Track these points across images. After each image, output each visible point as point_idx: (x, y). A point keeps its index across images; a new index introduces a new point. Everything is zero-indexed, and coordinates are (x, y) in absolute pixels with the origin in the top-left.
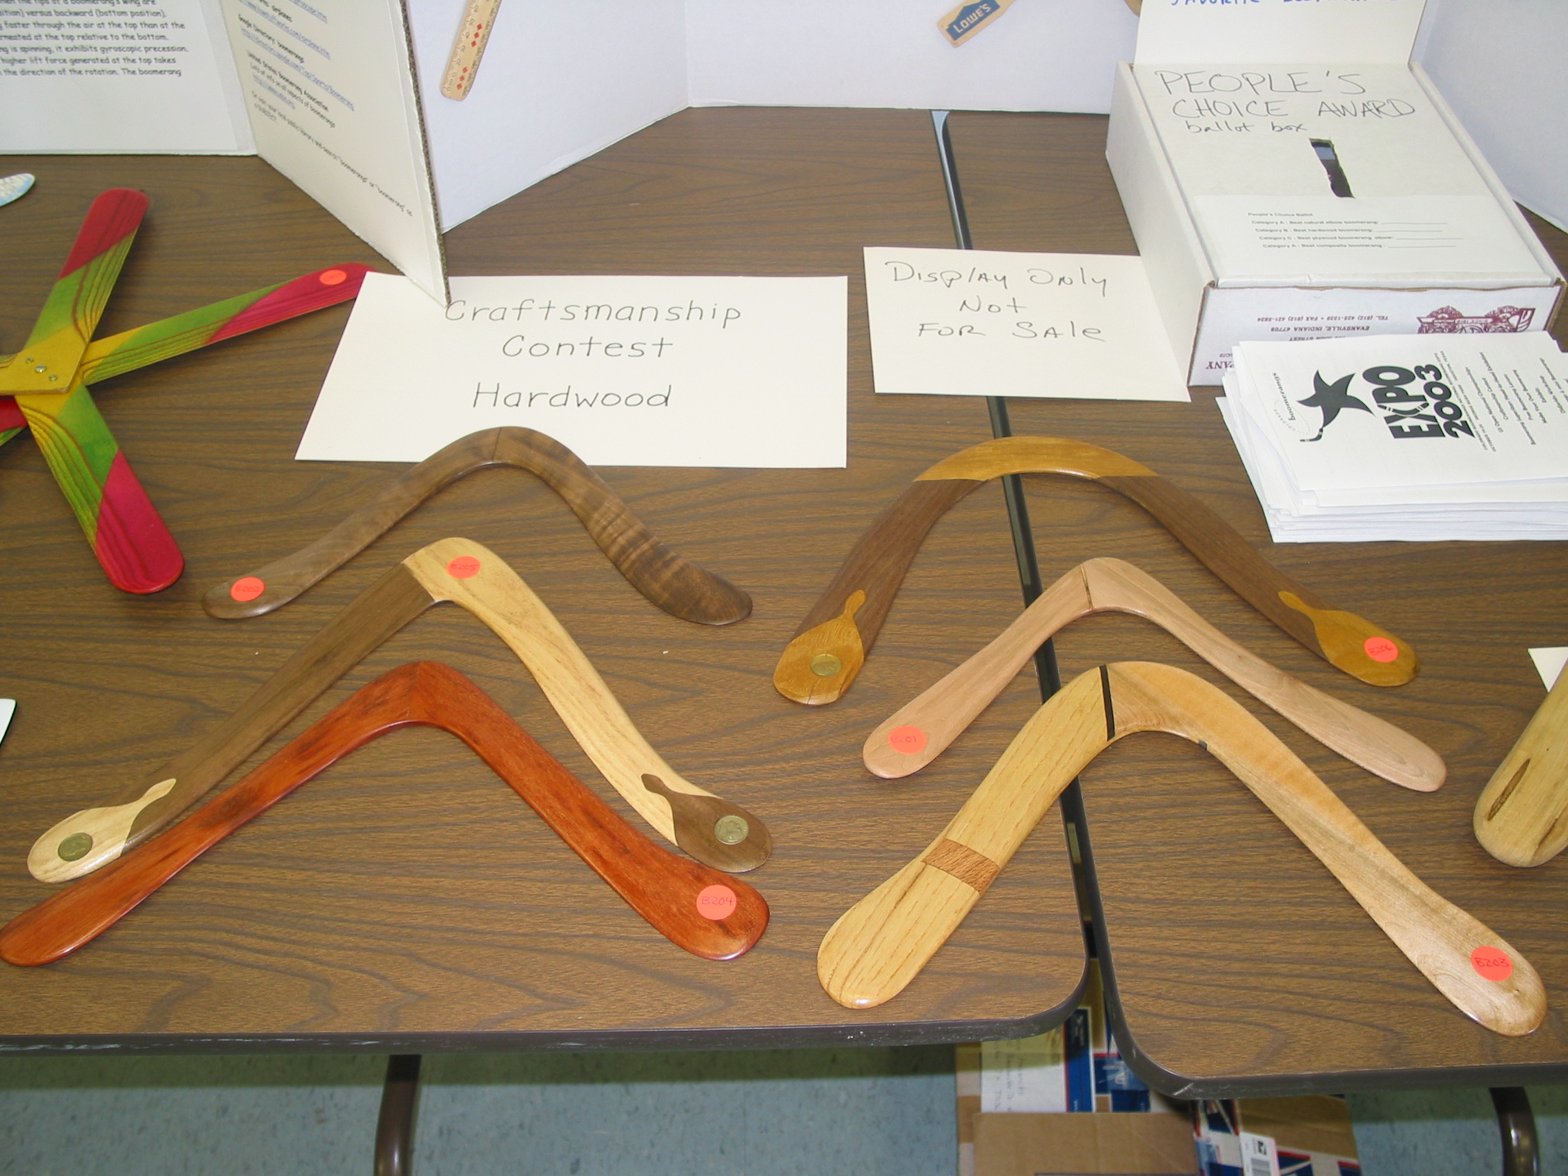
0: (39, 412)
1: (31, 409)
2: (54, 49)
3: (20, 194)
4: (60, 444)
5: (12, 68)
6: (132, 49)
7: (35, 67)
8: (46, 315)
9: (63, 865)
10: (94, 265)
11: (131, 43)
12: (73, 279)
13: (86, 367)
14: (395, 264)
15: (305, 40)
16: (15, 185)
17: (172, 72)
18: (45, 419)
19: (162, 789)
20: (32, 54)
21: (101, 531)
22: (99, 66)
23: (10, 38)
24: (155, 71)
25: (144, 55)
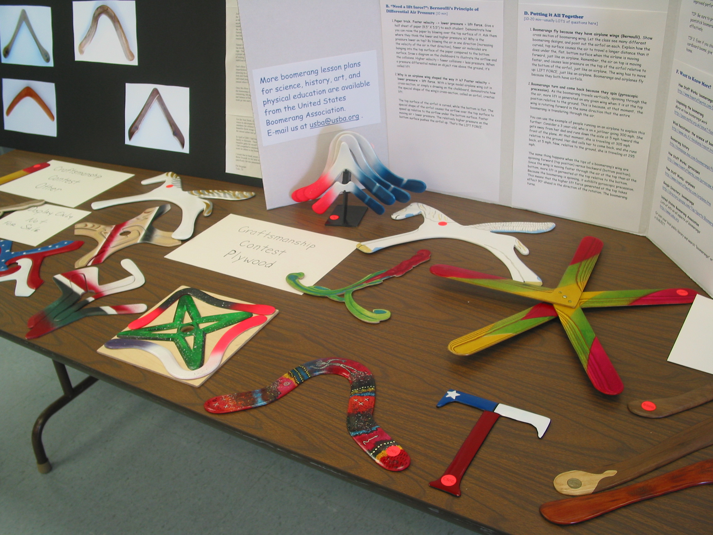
0: (563, 313)
1: (560, 311)
2: (580, 180)
3: (550, 230)
4: (572, 327)
5: (560, 184)
6: (611, 186)
7: (570, 185)
8: (565, 277)
9: (569, 489)
10: (583, 263)
11: (611, 183)
12: (576, 266)
13: (581, 301)
14: (709, 294)
15: (699, 197)
16: (549, 226)
17: (623, 197)
18: (565, 316)
19: (611, 473)
20: (571, 180)
21: (589, 364)
22: (595, 189)
23: (565, 173)
24: (617, 196)
25: (615, 189)
